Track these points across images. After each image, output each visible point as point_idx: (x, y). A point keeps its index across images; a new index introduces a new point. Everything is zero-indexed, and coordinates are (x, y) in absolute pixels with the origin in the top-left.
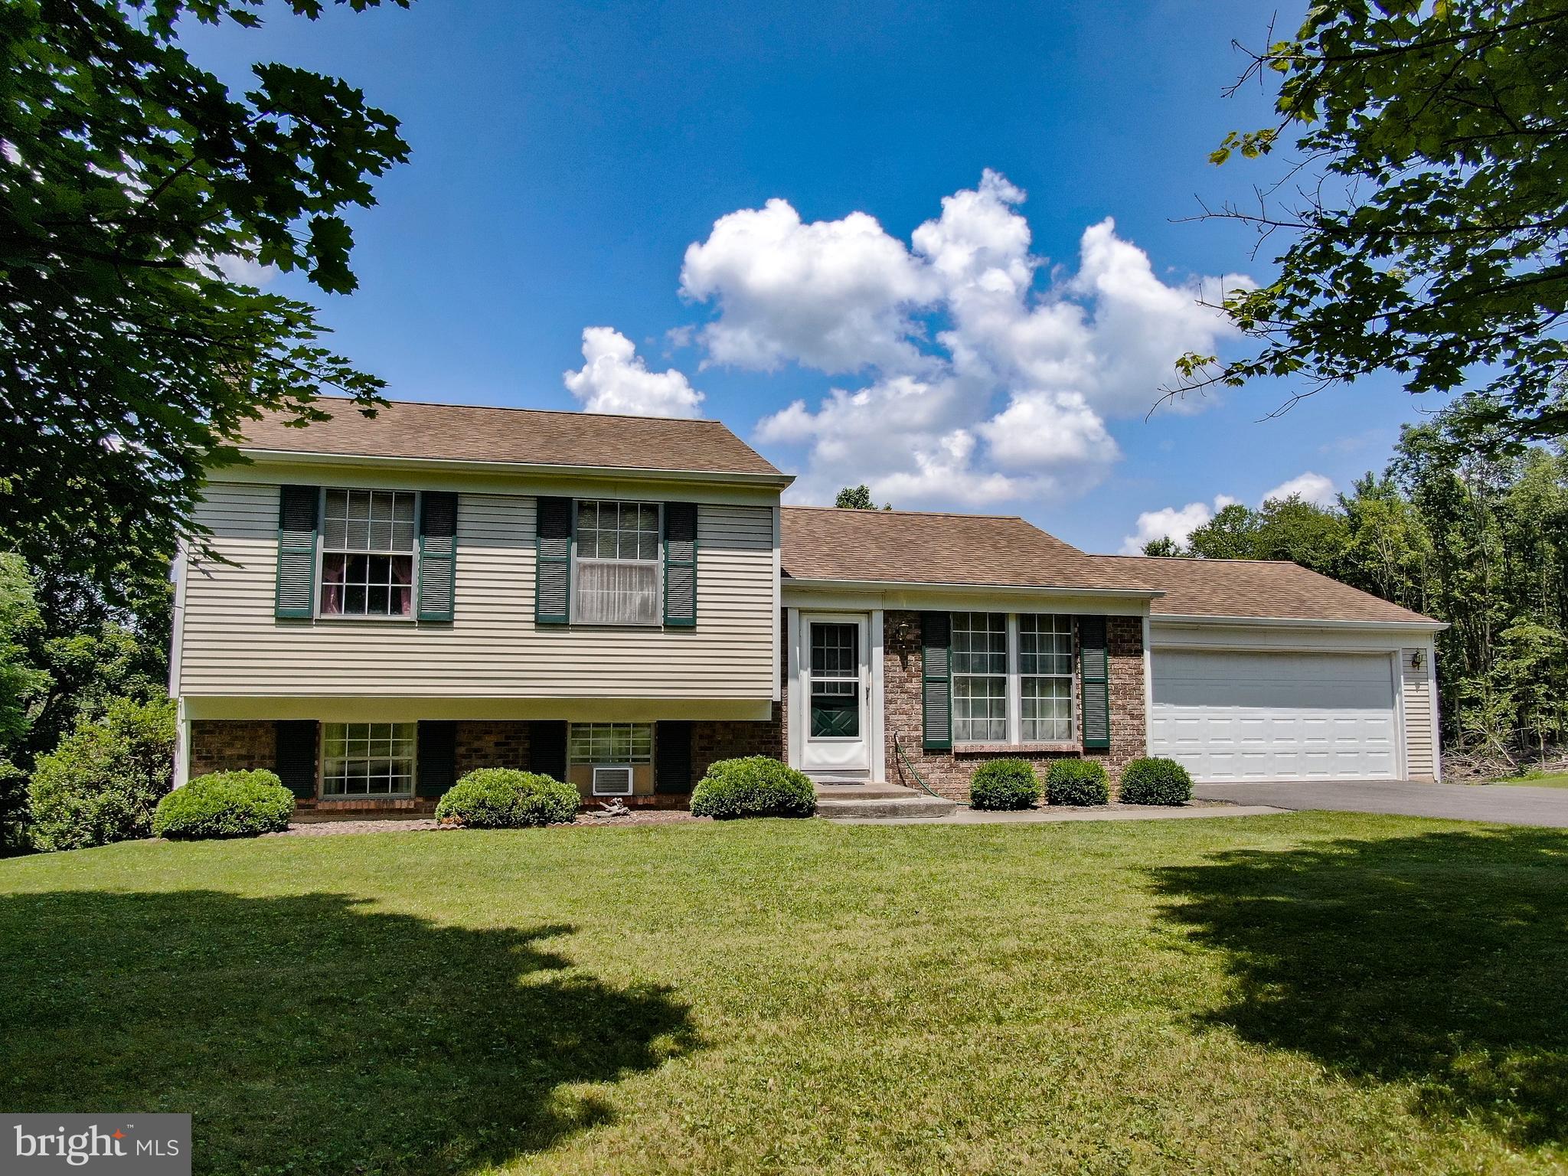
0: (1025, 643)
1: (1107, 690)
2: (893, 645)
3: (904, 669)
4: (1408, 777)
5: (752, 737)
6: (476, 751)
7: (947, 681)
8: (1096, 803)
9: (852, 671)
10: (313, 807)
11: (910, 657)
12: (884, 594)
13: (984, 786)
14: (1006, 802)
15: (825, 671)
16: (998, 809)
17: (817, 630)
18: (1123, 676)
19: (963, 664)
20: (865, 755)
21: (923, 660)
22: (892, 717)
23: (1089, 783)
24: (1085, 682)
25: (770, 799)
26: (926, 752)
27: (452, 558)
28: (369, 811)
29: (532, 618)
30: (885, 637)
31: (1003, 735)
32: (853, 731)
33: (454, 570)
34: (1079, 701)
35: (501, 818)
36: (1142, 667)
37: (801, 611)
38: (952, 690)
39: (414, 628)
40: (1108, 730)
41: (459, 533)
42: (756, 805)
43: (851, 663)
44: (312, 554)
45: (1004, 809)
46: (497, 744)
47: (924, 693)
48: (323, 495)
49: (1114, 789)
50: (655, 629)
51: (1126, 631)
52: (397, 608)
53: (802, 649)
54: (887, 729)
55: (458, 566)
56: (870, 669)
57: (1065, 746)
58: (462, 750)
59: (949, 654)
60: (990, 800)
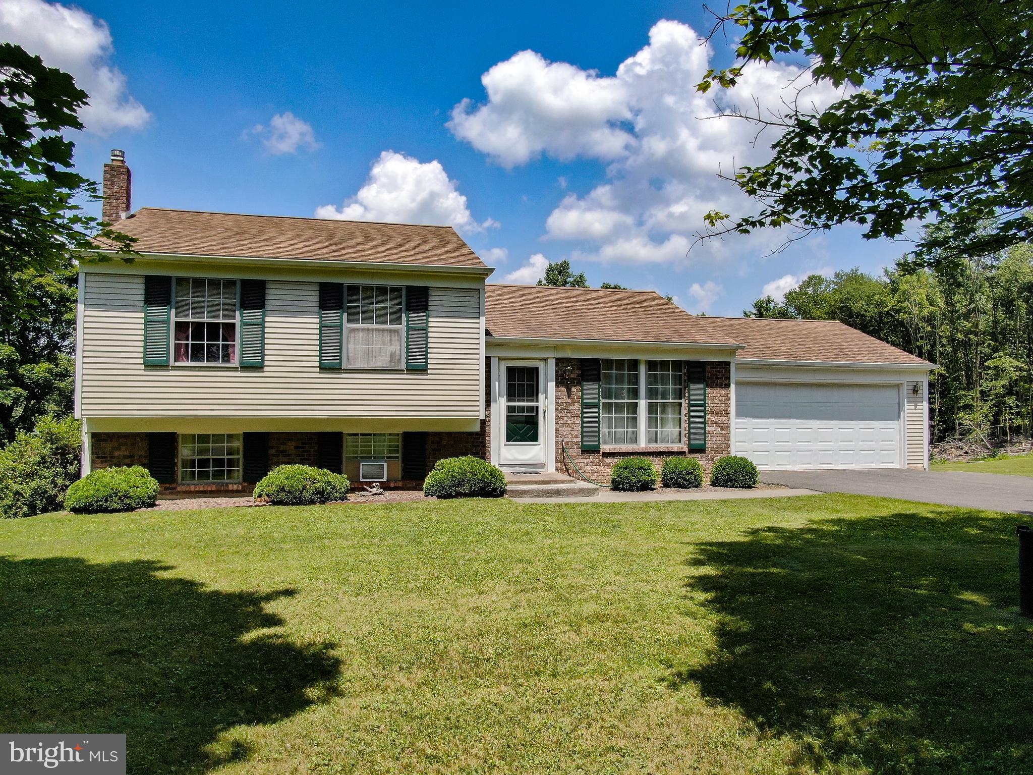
0: (652, 379)
1: (705, 410)
2: (562, 381)
3: (569, 397)
4: (907, 466)
5: (467, 442)
6: (282, 452)
7: (597, 405)
8: (694, 487)
9: (535, 397)
10: (175, 489)
11: (574, 389)
12: (556, 347)
13: (619, 476)
14: (633, 486)
15: (517, 398)
16: (628, 490)
17: (511, 371)
18: (716, 402)
19: (608, 394)
20: (542, 454)
21: (582, 391)
22: (560, 429)
23: (689, 473)
24: (691, 405)
25: (475, 485)
26: (583, 452)
27: (262, 325)
28: (211, 492)
29: (317, 364)
30: (556, 375)
31: (635, 440)
32: (534, 438)
33: (264, 333)
34: (686, 418)
35: (295, 498)
36: (729, 395)
37: (500, 359)
38: (601, 411)
39: (238, 371)
40: (705, 437)
41: (267, 308)
42: (466, 489)
43: (533, 392)
44: (167, 322)
45: (633, 491)
46: (296, 447)
47: (582, 413)
48: (174, 282)
49: (706, 477)
50: (400, 372)
51: (719, 371)
52: (227, 358)
53: (499, 385)
54: (557, 437)
55: (267, 330)
56: (546, 397)
57: (676, 447)
58: (273, 451)
59: (599, 386)
60: (623, 485)
